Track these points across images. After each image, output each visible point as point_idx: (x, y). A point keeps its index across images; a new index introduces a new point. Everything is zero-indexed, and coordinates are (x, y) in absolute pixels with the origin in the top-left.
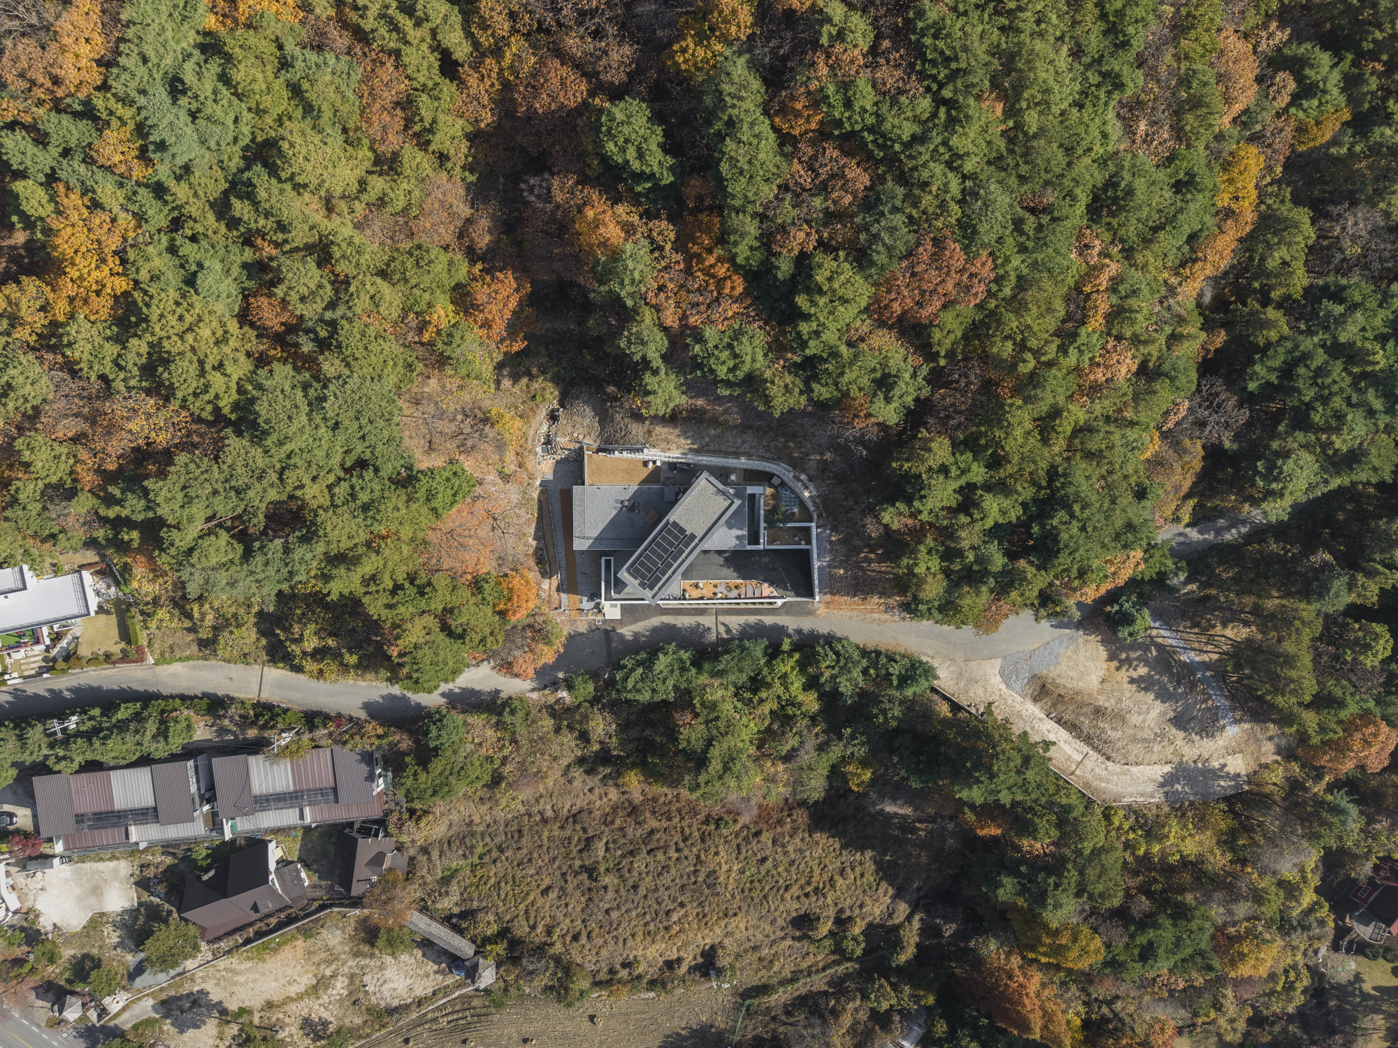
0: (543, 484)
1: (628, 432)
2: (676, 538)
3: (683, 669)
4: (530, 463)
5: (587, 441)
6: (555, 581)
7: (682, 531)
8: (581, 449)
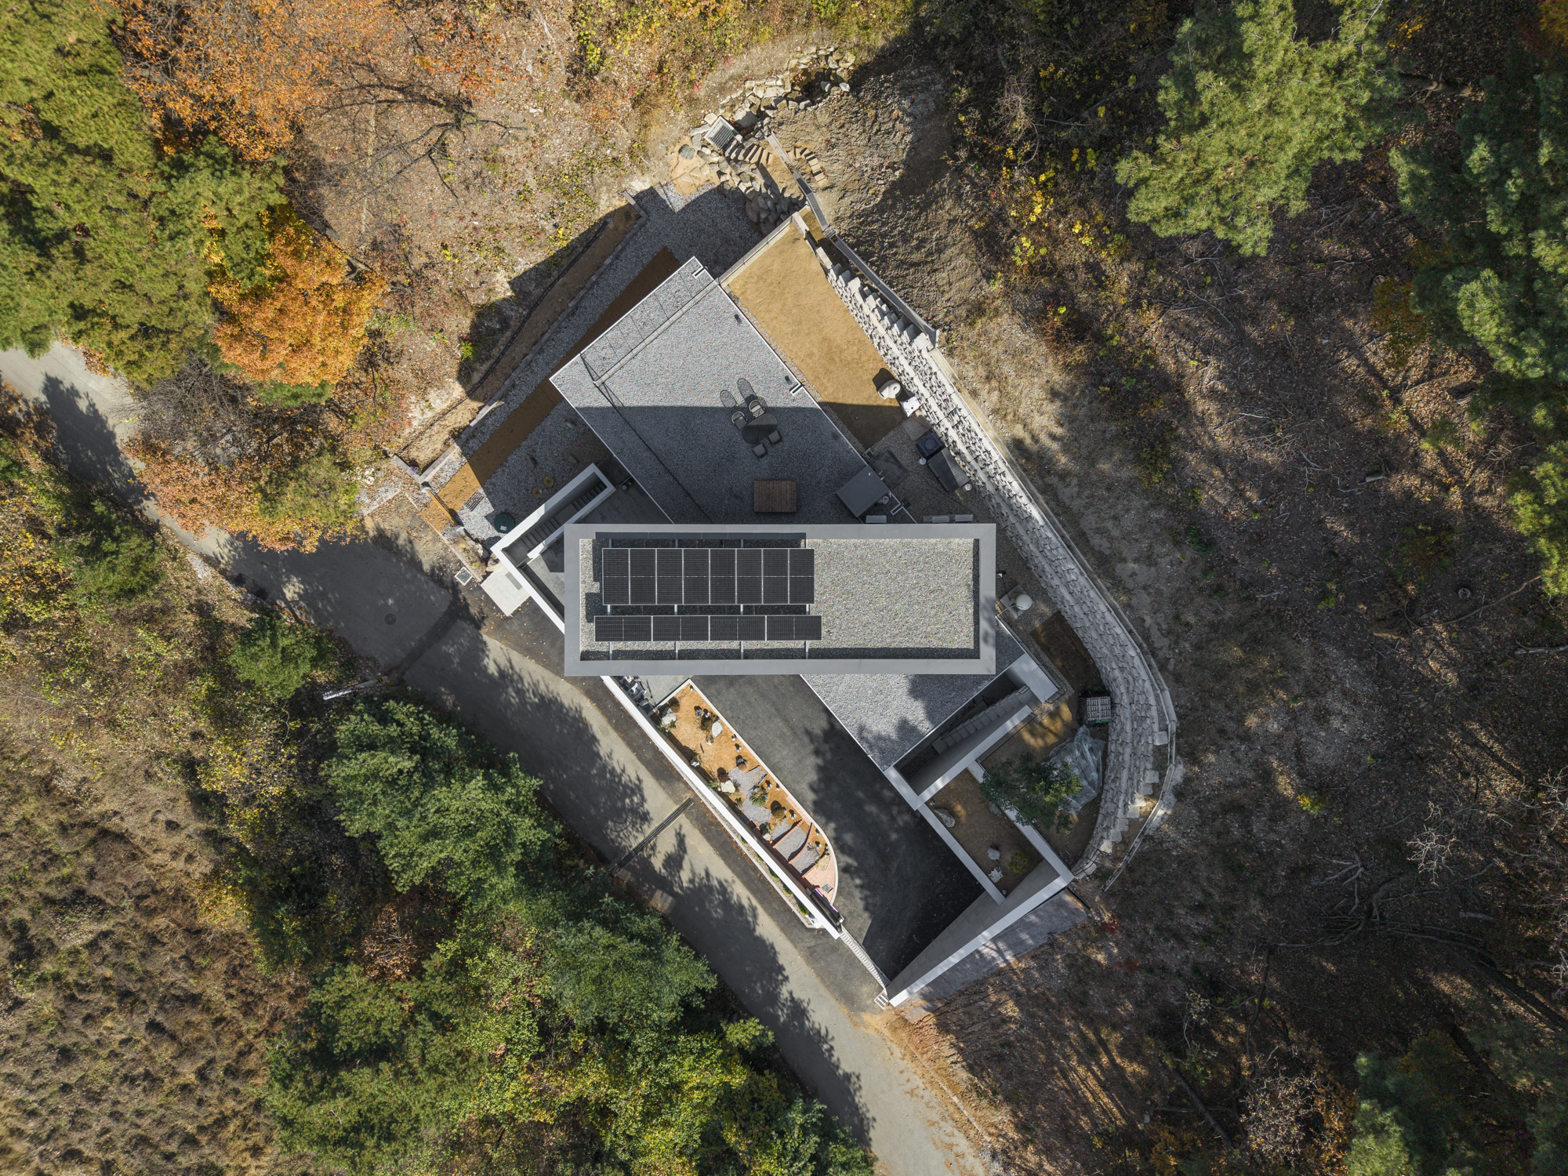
0: (649, 199)
1: (930, 263)
2: (775, 589)
3: (492, 854)
4: (668, 124)
5: (826, 203)
6: (469, 413)
7: (805, 591)
8: (795, 205)
